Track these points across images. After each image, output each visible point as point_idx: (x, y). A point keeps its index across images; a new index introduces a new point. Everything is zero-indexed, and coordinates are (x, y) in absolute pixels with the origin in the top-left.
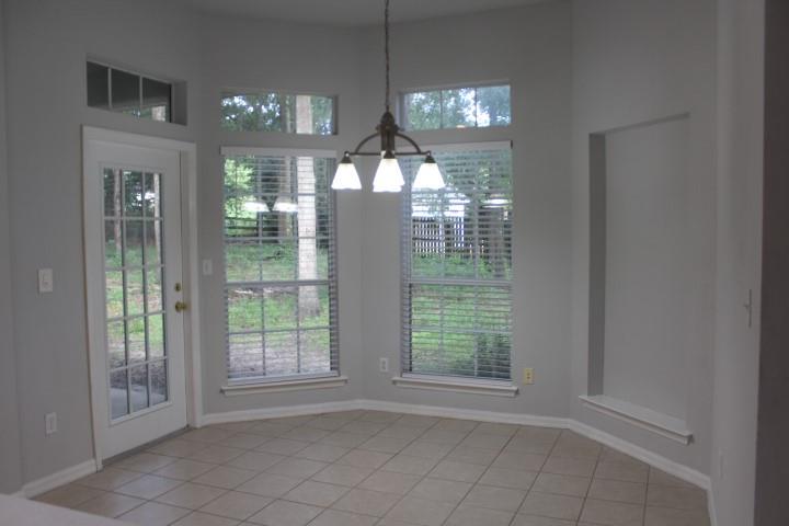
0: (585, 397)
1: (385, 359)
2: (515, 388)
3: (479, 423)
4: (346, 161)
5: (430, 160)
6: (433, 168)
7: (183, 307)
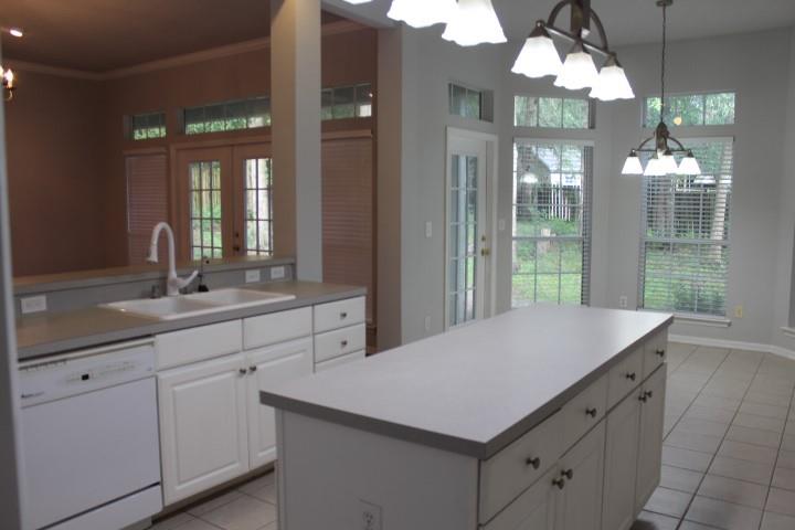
0: (786, 328)
1: (626, 298)
2: (728, 321)
3: (698, 346)
4: (633, 155)
5: (690, 155)
6: (693, 160)
7: (486, 253)
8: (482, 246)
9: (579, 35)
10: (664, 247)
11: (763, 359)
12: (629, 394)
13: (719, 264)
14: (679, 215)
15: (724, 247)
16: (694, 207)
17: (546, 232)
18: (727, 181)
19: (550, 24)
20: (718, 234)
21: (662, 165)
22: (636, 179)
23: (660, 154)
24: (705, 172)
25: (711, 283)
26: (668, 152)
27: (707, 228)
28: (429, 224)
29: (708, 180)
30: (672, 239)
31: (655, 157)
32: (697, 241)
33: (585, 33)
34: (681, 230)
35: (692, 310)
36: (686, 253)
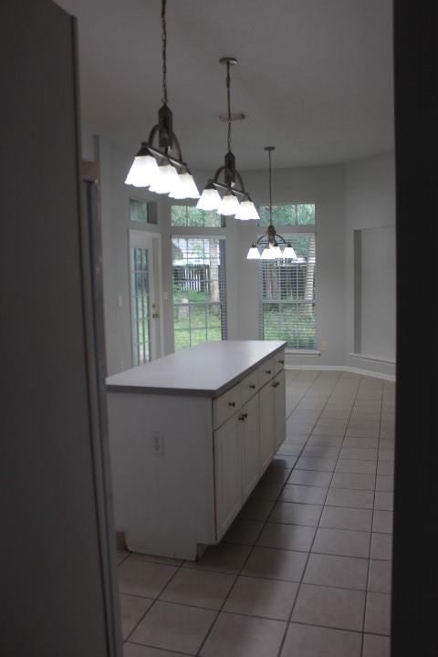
0: (353, 354)
2: (318, 352)
4: (254, 246)
5: (289, 246)
6: (291, 249)
7: (156, 316)
8: (153, 311)
9: (230, 185)
10: (274, 307)
11: (340, 375)
12: (268, 383)
13: (310, 319)
14: (283, 284)
15: (313, 305)
16: (292, 278)
17: (185, 301)
18: (312, 260)
19: (216, 181)
20: (309, 296)
21: (272, 253)
22: (255, 262)
23: (271, 246)
24: (298, 255)
25: (307, 332)
26: (276, 245)
27: (302, 293)
28: (120, 298)
29: (301, 260)
30: (279, 301)
31: (268, 247)
32: (295, 301)
33: (233, 185)
34: (284, 295)
35: (295, 347)
36: (288, 312)
